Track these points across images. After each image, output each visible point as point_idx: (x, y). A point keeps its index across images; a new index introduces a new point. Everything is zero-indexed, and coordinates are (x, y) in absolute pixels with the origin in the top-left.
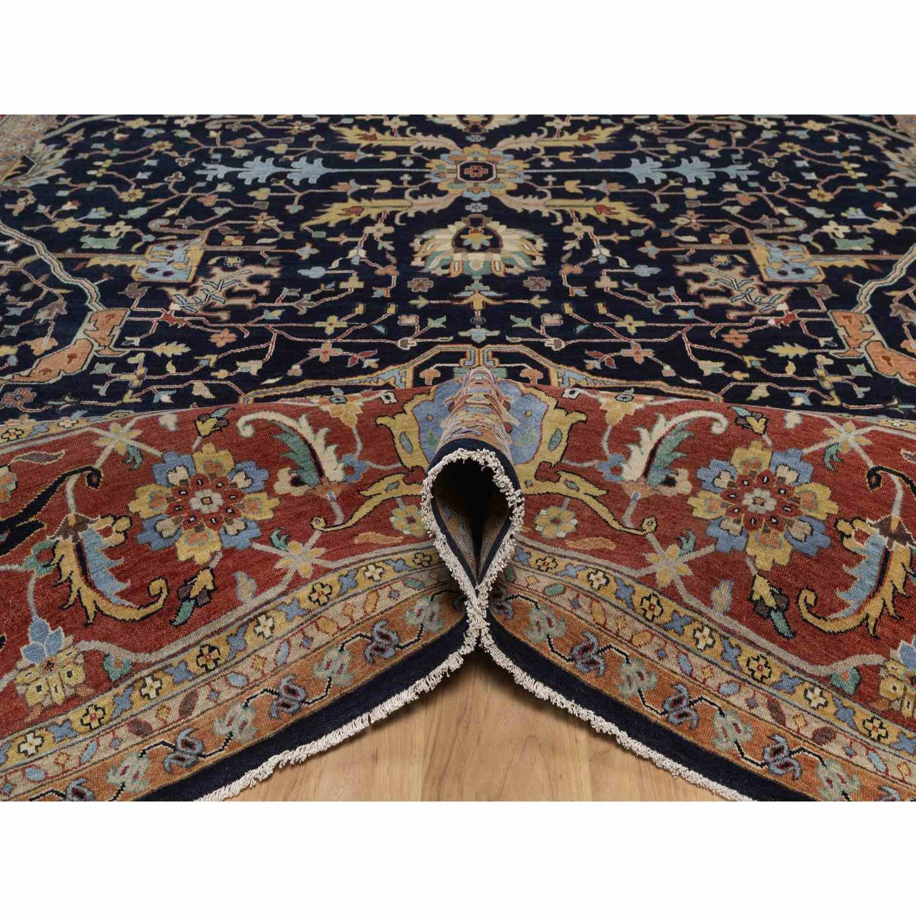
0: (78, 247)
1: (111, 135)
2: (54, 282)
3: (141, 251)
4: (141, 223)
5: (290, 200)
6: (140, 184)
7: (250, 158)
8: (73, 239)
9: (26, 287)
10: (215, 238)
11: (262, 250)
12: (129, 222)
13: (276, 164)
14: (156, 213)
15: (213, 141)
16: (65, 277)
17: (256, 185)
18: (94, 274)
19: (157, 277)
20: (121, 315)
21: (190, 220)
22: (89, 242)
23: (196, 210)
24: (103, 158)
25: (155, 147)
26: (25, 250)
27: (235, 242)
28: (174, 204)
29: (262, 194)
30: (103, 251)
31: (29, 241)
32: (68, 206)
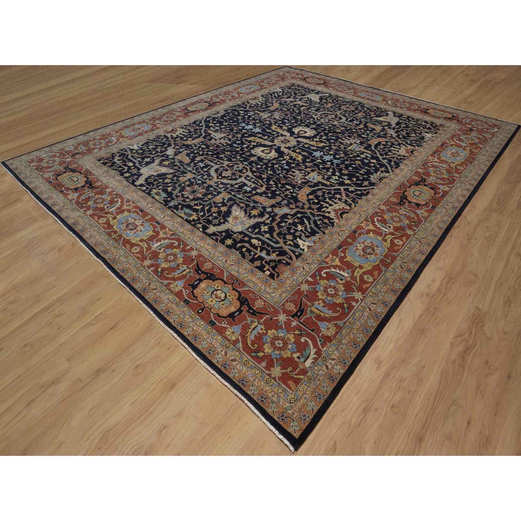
0: (372, 156)
1: (356, 181)
2: (379, 151)
3: (360, 151)
4: (358, 156)
5: (327, 150)
6: (355, 164)
7: (328, 161)
8: (373, 158)
9: (384, 152)
10: (345, 148)
11: (339, 144)
12: (360, 157)
13: (323, 157)
14: (354, 157)
15: (333, 169)
16: (377, 152)
17: (331, 155)
18: (371, 150)
19: (359, 146)
20: (369, 143)
21: (348, 153)
22: (369, 156)
23: (346, 154)
24: (361, 174)
25: (347, 172)
26: (384, 159)
27: (342, 146)
28: (350, 157)
29: (331, 152)
30: (367, 153)
31: (382, 161)
32: (372, 165)
